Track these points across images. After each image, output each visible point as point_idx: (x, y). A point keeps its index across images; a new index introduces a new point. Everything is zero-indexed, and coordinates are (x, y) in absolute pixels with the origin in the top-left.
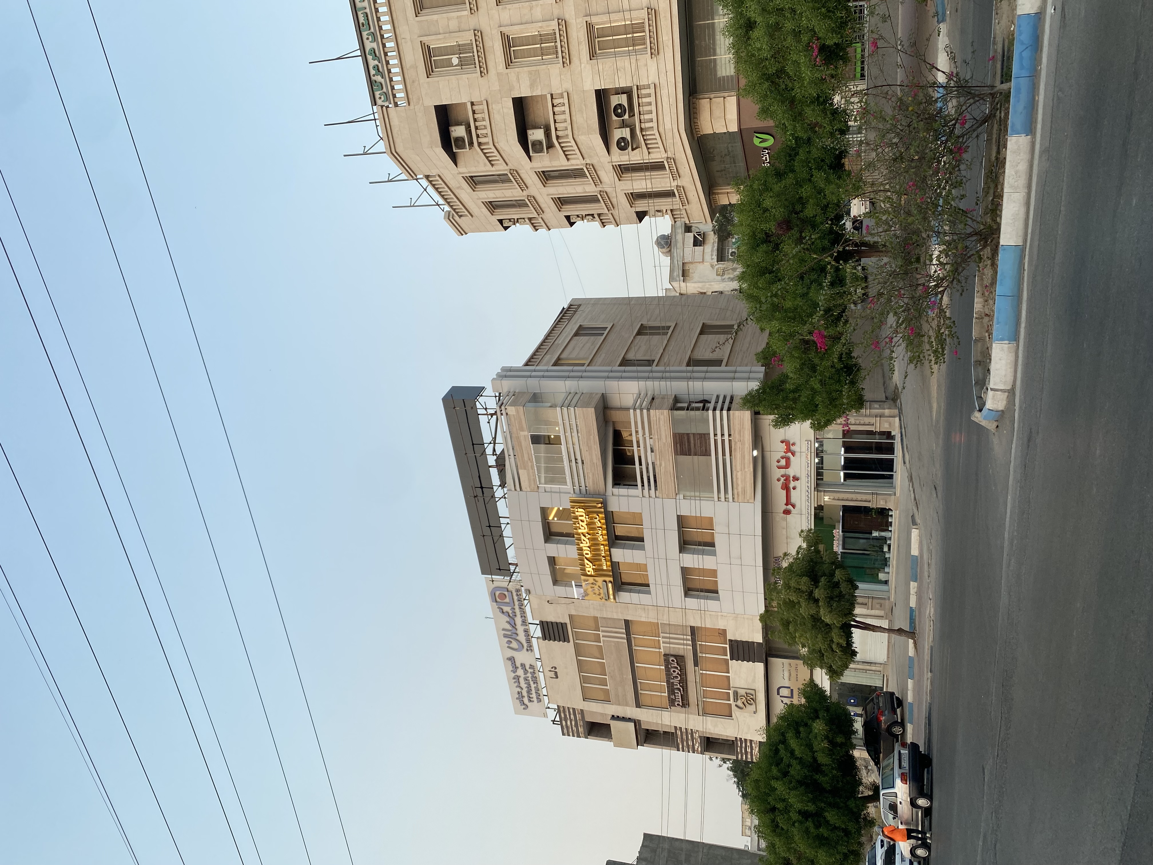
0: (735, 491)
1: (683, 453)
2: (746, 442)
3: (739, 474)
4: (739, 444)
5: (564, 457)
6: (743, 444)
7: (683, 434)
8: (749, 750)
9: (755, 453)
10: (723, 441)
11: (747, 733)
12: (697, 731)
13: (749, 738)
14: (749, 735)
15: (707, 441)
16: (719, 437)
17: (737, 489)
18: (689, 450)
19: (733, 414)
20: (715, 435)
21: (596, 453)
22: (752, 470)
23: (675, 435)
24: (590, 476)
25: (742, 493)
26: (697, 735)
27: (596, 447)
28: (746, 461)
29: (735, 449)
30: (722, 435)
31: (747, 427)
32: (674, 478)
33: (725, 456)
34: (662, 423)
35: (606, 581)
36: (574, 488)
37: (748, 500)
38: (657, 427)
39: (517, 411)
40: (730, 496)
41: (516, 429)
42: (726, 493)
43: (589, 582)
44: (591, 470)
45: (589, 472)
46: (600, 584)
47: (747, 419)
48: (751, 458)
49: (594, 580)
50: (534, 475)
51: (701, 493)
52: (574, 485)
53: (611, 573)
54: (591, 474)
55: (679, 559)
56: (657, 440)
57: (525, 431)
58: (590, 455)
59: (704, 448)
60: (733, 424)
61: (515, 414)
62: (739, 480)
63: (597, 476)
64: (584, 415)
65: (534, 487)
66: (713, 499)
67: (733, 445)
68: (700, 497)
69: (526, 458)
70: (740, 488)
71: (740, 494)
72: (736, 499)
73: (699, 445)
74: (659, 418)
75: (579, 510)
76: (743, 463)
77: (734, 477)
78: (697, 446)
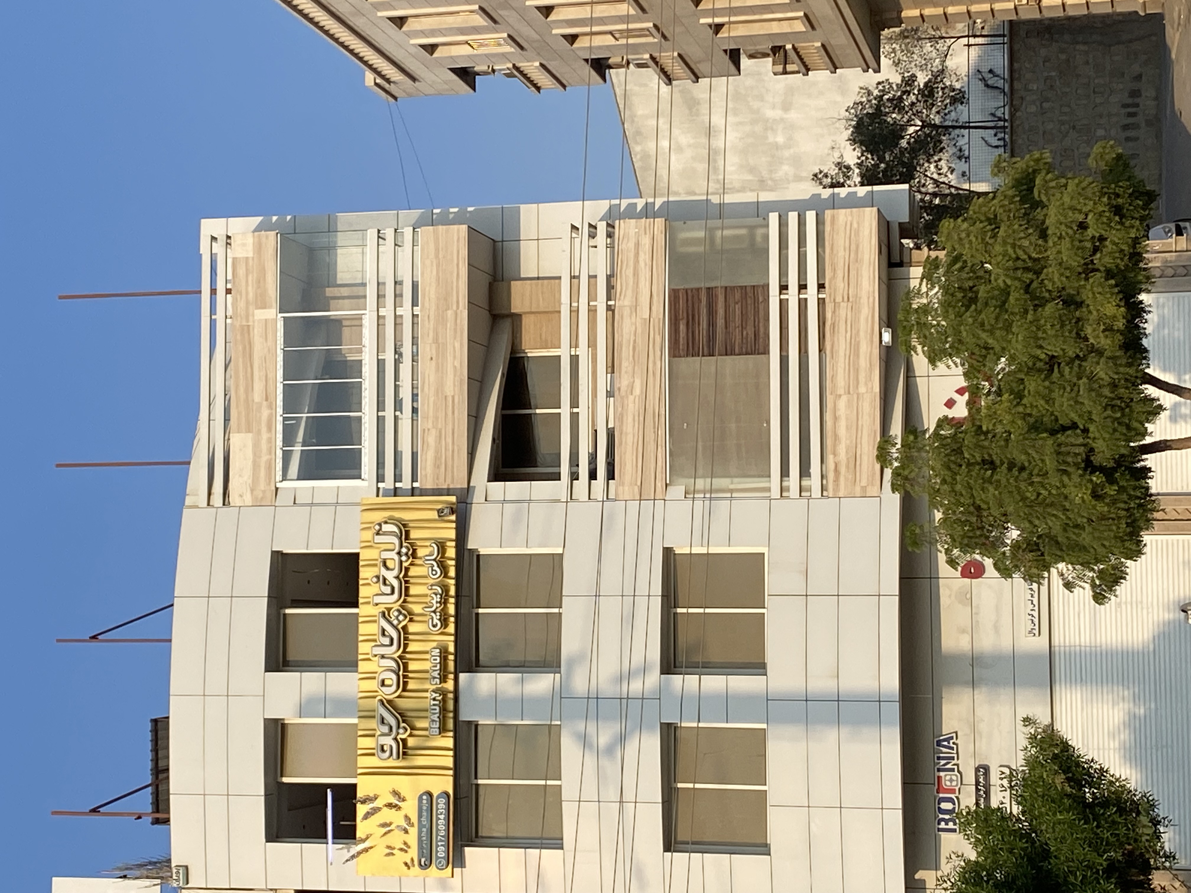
0: (830, 460)
1: (694, 350)
2: (864, 300)
3: (842, 404)
4: (843, 312)
5: (366, 385)
6: (855, 309)
7: (698, 290)
9: (887, 337)
10: (803, 305)
15: (761, 307)
16: (792, 296)
17: (835, 454)
18: (711, 338)
19: (833, 217)
20: (784, 288)
21: (457, 364)
22: (877, 389)
23: (674, 295)
24: (431, 440)
25: (848, 467)
27: (457, 345)
28: (863, 362)
29: (833, 325)
30: (802, 287)
31: (866, 257)
32: (663, 432)
33: (806, 352)
34: (644, 257)
35: (430, 794)
36: (381, 485)
37: (864, 489)
38: (630, 272)
39: (259, 248)
40: (814, 481)
41: (247, 303)
42: (805, 471)
43: (378, 803)
44: (436, 418)
45: (430, 425)
46: (410, 807)
47: (867, 232)
48: (876, 351)
49: (396, 793)
50: (271, 451)
51: (736, 480)
52: (380, 478)
53: (449, 762)
54: (433, 432)
55: (659, 696)
56: (626, 312)
57: (270, 307)
58: (440, 369)
59: (750, 330)
60: (832, 249)
61: (251, 255)
62: (842, 424)
63: (450, 440)
64: (437, 250)
65: (264, 492)
66: (767, 494)
67: (829, 315)
68: (732, 491)
69: (258, 395)
70: (842, 450)
71: (843, 470)
72: (831, 487)
73: (738, 322)
74: (637, 245)
75: (386, 528)
76: (853, 368)
77: (828, 417)
78: (732, 325)
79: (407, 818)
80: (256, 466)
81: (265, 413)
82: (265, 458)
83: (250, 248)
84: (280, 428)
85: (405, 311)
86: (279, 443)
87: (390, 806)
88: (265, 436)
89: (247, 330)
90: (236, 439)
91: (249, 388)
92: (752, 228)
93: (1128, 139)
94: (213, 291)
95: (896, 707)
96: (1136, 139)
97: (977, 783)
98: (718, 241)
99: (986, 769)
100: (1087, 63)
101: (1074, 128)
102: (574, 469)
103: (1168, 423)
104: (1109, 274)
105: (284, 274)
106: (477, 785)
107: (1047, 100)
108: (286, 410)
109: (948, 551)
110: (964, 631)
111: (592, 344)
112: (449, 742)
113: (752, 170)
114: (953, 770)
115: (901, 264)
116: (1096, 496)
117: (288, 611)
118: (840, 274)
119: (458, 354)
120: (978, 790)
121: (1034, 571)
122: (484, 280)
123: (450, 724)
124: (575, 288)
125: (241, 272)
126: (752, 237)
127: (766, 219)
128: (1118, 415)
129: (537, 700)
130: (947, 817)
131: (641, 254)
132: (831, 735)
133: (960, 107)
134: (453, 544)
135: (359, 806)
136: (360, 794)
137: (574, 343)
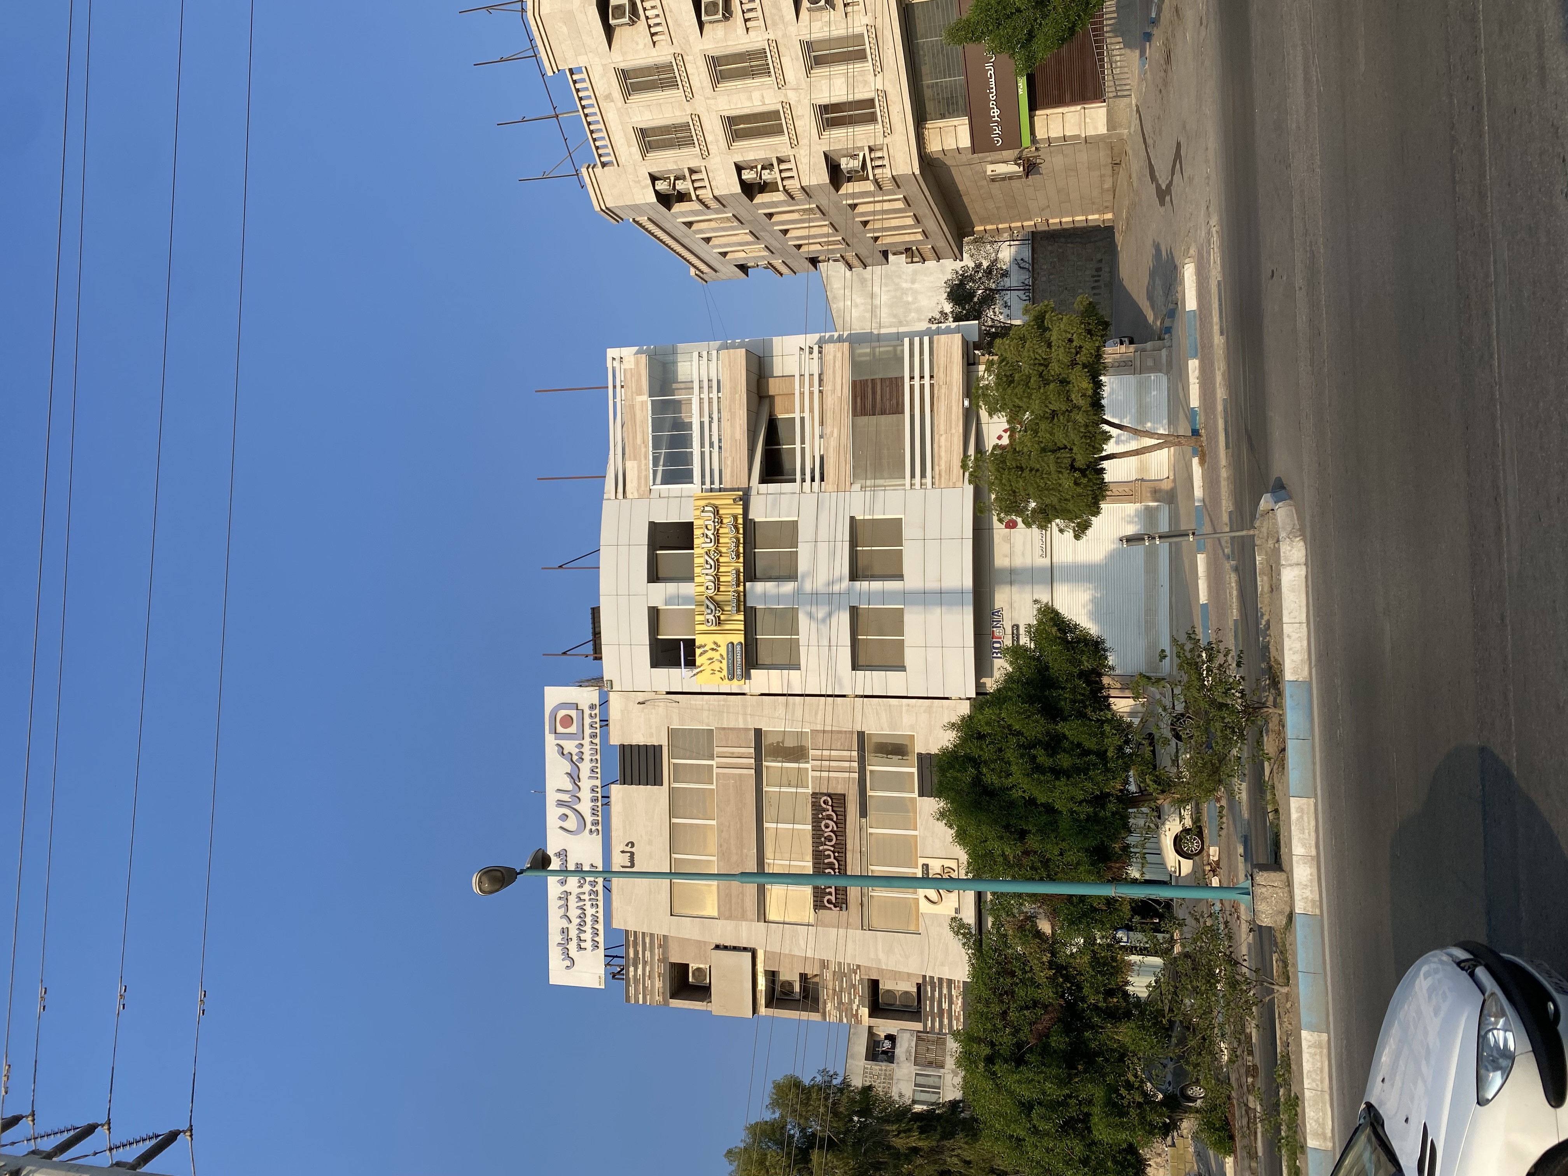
0: (937, 468)
1: (864, 413)
2: (955, 384)
3: (943, 439)
4: (943, 391)
5: (694, 435)
6: (950, 388)
7: (867, 380)
8: (945, 1006)
9: (966, 403)
10: (922, 387)
11: (942, 964)
12: (859, 966)
13: (946, 976)
14: (946, 969)
15: (900, 388)
16: (917, 382)
17: (939, 465)
18: (874, 406)
19: (938, 339)
20: (912, 378)
21: (741, 422)
22: (961, 430)
23: (854, 384)
24: (729, 463)
25: (946, 472)
26: (858, 978)
27: (741, 412)
28: (954, 417)
29: (938, 397)
30: (922, 377)
31: (956, 361)
32: (849, 456)
33: (924, 412)
34: (838, 364)
35: (733, 644)
36: (703, 487)
37: (954, 483)
38: (831, 372)
39: (637, 363)
40: (928, 480)
41: (632, 392)
42: (923, 475)
43: (706, 648)
44: (731, 451)
45: (728, 455)
46: (723, 650)
47: (956, 347)
48: (961, 411)
49: (715, 643)
50: (647, 470)
51: (887, 480)
52: (703, 483)
53: (742, 627)
54: (730, 458)
55: (848, 592)
56: (829, 393)
57: (644, 394)
58: (733, 426)
59: (894, 401)
60: (937, 356)
61: (633, 367)
62: (943, 449)
63: (739, 463)
64: (730, 362)
65: (644, 491)
66: (903, 488)
67: (936, 392)
68: (885, 486)
69: (639, 441)
70: (943, 463)
71: (943, 474)
72: (937, 483)
73: (888, 397)
74: (835, 357)
75: (707, 509)
76: (949, 420)
77: (935, 446)
78: (885, 398)
79: (721, 655)
80: (639, 478)
81: (643, 450)
82: (644, 473)
83: (633, 363)
84: (651, 458)
85: (714, 395)
86: (651, 466)
87: (713, 649)
88: (643, 462)
89: (632, 407)
90: (629, 464)
91: (635, 438)
92: (895, 346)
93: (1094, 294)
94: (614, 387)
95: (971, 596)
96: (1100, 294)
97: (1013, 633)
98: (877, 354)
99: (1018, 626)
100: (1073, 254)
101: (1066, 289)
102: (803, 477)
103: (1115, 445)
104: (1085, 366)
105: (651, 377)
106: (756, 639)
107: (1052, 274)
108: (654, 448)
109: (998, 514)
110: (1006, 556)
111: (811, 410)
112: (742, 617)
113: (895, 316)
114: (1000, 627)
115: (974, 364)
116: (1076, 484)
117: (658, 552)
118: (942, 370)
119: (742, 417)
120: (1013, 637)
121: (1043, 524)
122: (755, 378)
123: (742, 608)
124: (802, 380)
125: (629, 376)
126: (895, 351)
127: (902, 341)
128: (1088, 441)
129: (786, 596)
130: (997, 651)
131: (837, 362)
132: (938, 610)
133: (1006, 279)
134: (741, 516)
135: (697, 649)
136: (697, 644)
137: (802, 410)
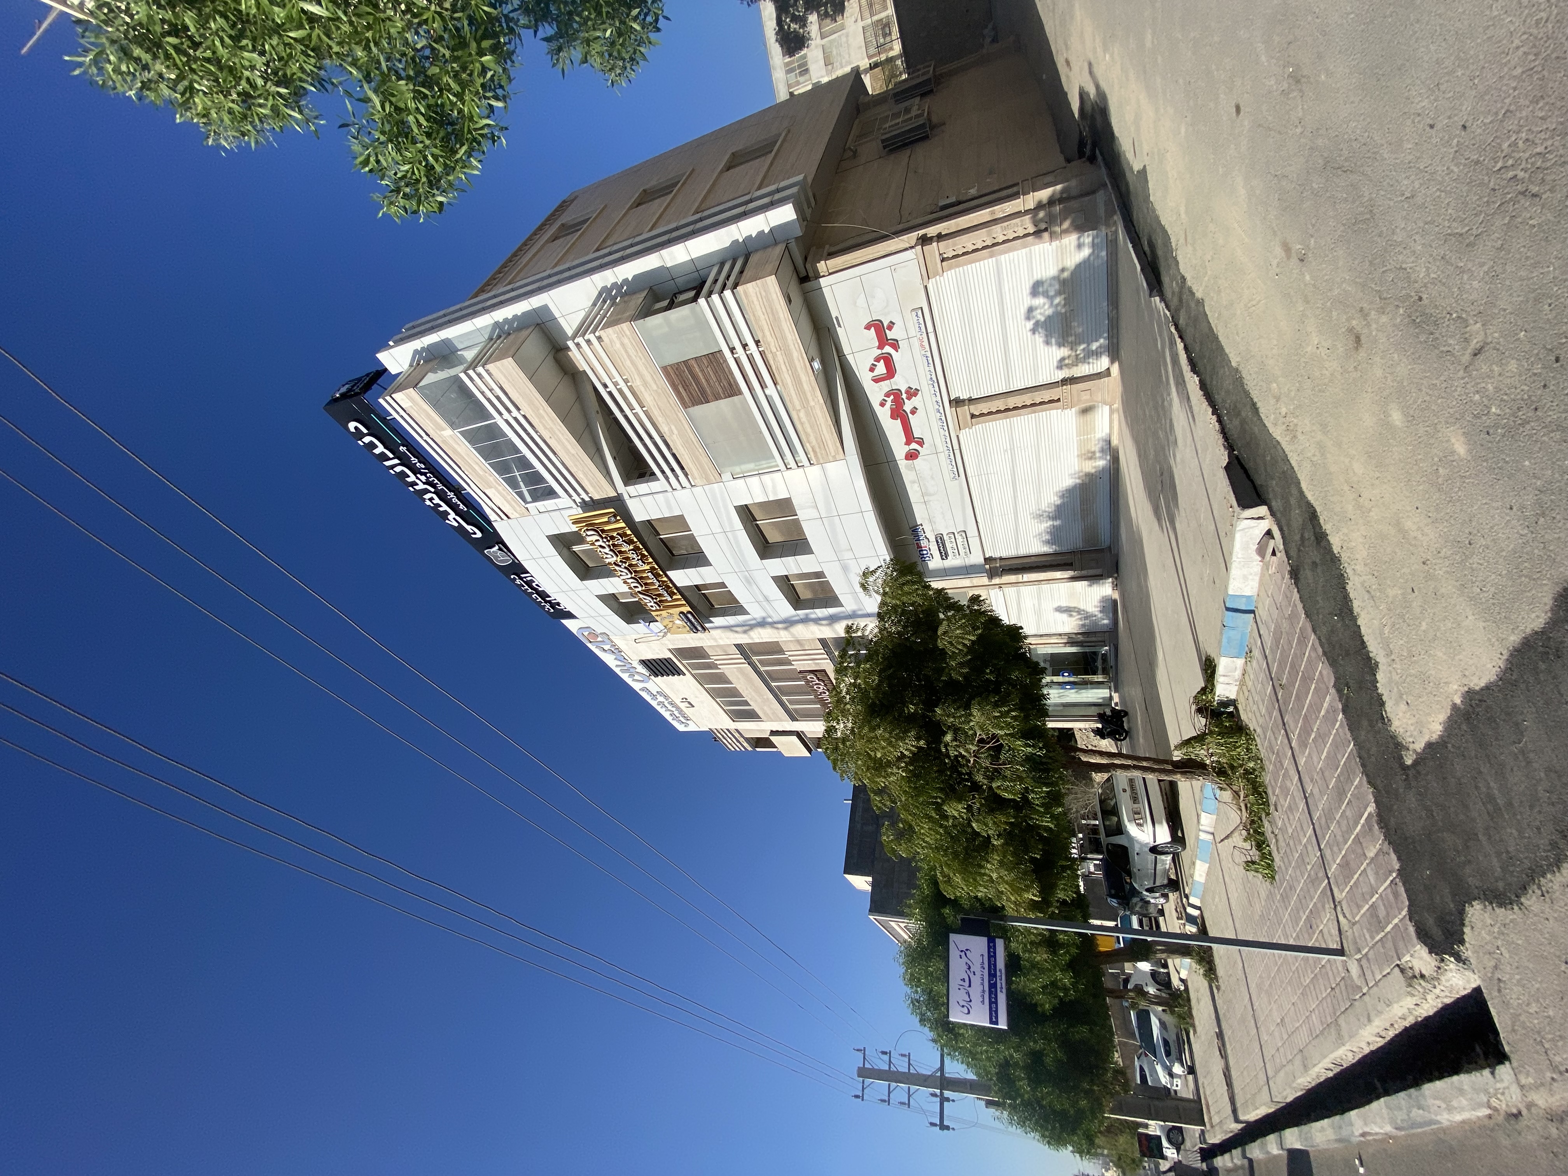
0: (808, 447)
1: (696, 402)
2: (792, 347)
3: (802, 415)
4: (780, 358)
6: (788, 354)
7: (677, 364)
9: (817, 365)
10: (750, 358)
15: (724, 365)
16: (741, 354)
17: (809, 442)
18: (703, 392)
20: (732, 350)
22: (821, 401)
23: (665, 371)
25: (820, 447)
28: (806, 387)
29: (777, 368)
30: (745, 346)
31: (781, 316)
34: (632, 352)
35: (683, 613)
37: (834, 457)
40: (803, 459)
41: (433, 429)
42: (795, 455)
47: (774, 296)
48: (813, 378)
50: (510, 494)
57: (446, 429)
59: (724, 382)
60: (753, 315)
61: (410, 404)
62: (807, 426)
64: (506, 377)
65: (522, 511)
66: (777, 469)
70: (812, 440)
71: (818, 450)
72: (813, 460)
73: (714, 378)
76: (801, 392)
78: (711, 380)
80: (508, 501)
81: (491, 477)
82: (510, 497)
83: (407, 400)
86: (512, 491)
88: (500, 488)
89: (446, 442)
90: (488, 492)
97: (937, 542)
98: (674, 322)
117: (575, 549)
120: (938, 545)
123: (674, 590)
125: (415, 414)
131: (629, 350)
